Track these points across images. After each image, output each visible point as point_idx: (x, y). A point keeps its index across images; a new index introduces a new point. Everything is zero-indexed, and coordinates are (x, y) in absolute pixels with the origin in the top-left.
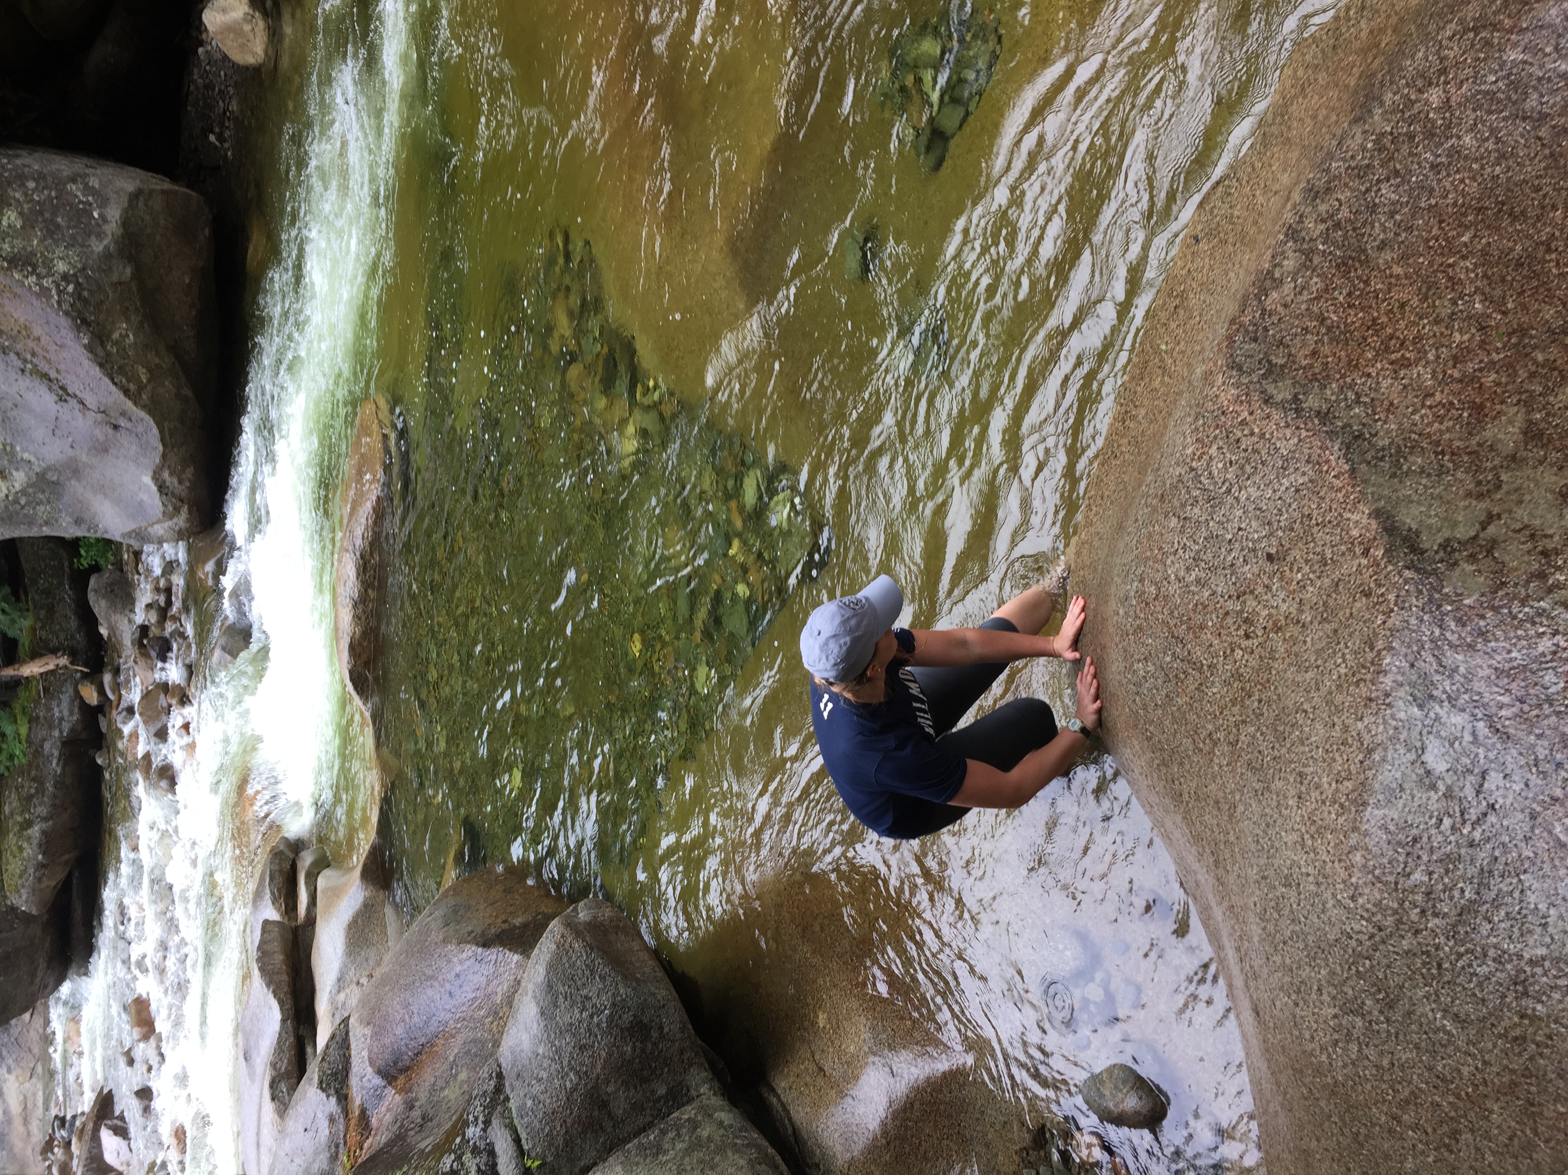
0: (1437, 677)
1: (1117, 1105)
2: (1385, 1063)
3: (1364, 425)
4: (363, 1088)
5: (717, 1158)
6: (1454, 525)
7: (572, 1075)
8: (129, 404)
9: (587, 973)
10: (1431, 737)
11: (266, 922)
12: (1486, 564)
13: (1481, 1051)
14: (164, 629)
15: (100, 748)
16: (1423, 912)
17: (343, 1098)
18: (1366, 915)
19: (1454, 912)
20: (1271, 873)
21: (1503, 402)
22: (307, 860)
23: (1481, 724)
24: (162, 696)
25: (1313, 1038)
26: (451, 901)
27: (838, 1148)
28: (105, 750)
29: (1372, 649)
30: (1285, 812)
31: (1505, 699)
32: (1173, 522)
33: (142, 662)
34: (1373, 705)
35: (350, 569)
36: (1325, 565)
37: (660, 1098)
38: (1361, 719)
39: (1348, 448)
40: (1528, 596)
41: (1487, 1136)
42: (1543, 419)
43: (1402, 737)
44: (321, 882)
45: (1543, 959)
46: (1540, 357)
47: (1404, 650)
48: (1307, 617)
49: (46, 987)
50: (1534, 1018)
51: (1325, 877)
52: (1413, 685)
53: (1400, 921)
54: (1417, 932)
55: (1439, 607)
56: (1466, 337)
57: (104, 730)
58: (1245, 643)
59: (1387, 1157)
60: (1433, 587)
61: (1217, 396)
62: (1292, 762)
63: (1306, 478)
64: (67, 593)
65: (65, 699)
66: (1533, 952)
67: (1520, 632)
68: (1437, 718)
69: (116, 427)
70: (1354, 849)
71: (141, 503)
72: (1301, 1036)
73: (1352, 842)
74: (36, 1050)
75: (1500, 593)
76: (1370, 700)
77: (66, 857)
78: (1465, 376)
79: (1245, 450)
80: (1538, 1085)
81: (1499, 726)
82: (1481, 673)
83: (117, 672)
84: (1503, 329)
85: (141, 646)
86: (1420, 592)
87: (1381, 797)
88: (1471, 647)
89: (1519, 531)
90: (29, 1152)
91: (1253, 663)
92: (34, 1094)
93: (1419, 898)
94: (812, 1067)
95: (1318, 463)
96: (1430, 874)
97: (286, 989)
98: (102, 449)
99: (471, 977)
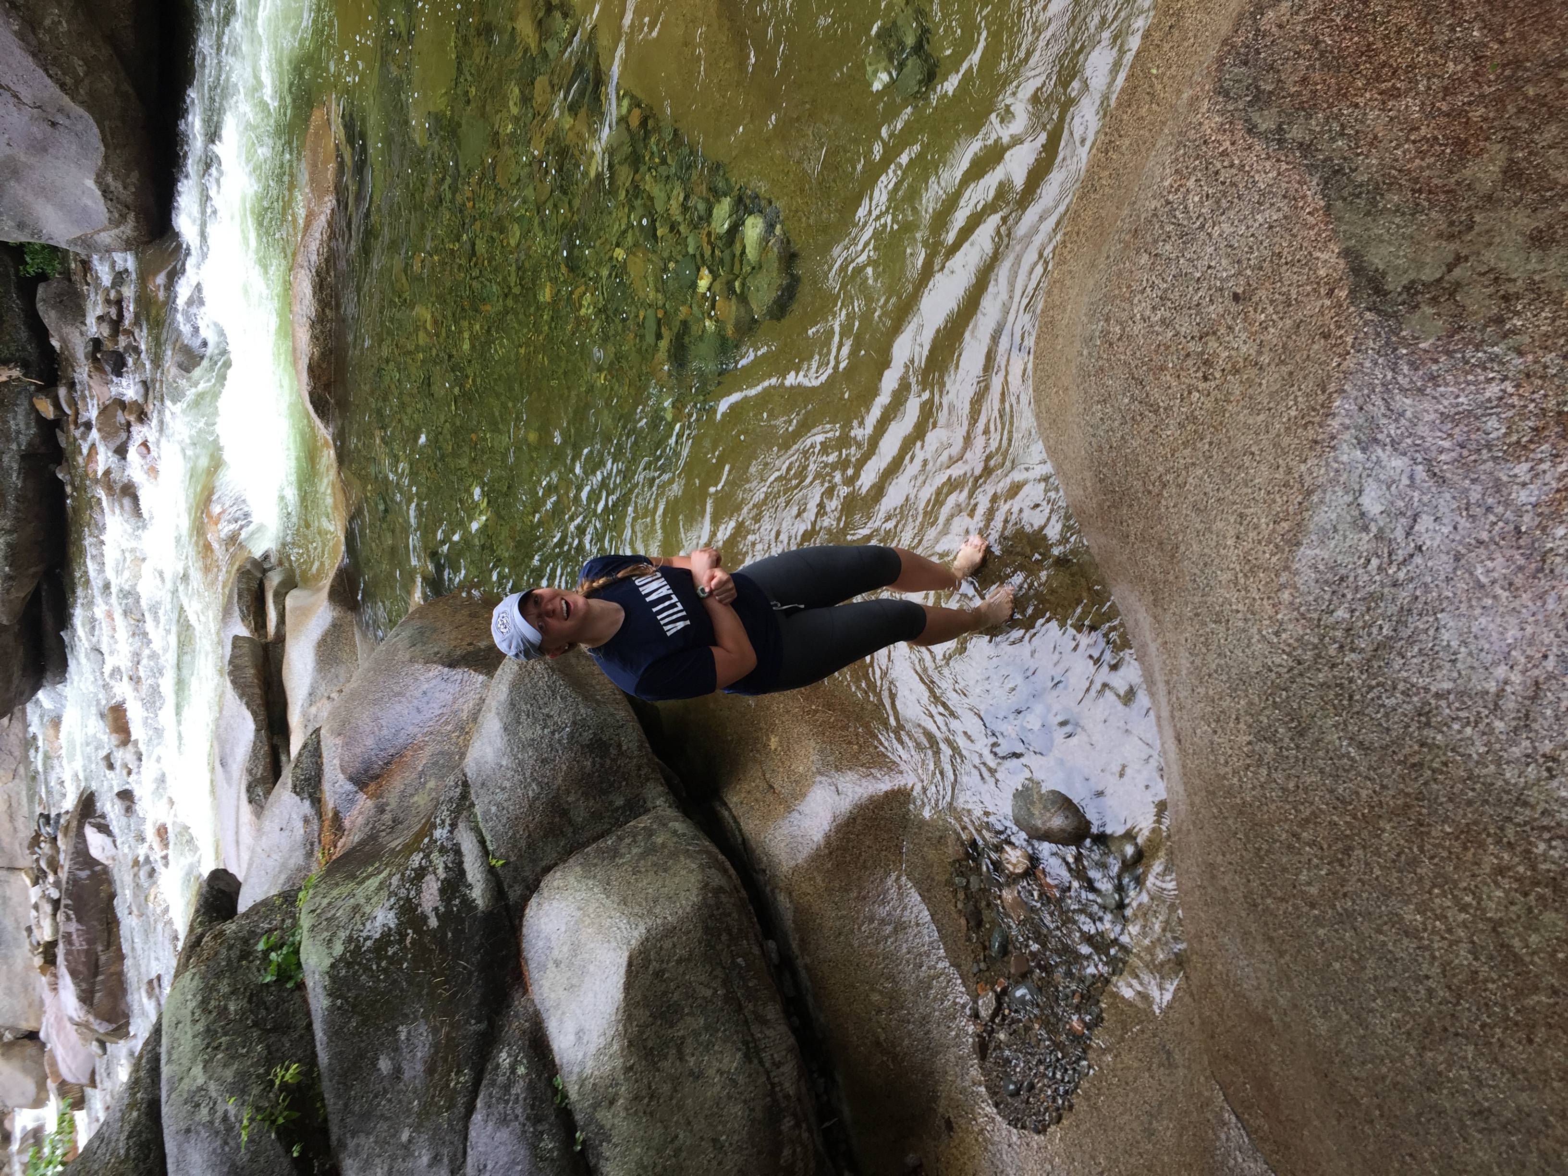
0: (1384, 421)
1: (1044, 823)
2: (1291, 785)
3: (1345, 159)
4: (335, 793)
5: (670, 863)
6: (1421, 266)
7: (534, 786)
8: (66, 100)
9: (549, 693)
10: (1370, 480)
11: (236, 638)
12: (1448, 307)
13: (1380, 776)
14: (117, 343)
15: (60, 464)
16: (1341, 647)
17: (317, 802)
18: (1287, 649)
19: (1370, 648)
20: (1203, 610)
21: (1487, 139)
22: (274, 580)
23: (1420, 467)
24: (120, 412)
25: (1227, 762)
26: (418, 623)
27: (783, 857)
28: (64, 464)
29: (1324, 392)
30: (1222, 552)
31: (1447, 444)
32: (1144, 259)
33: (96, 376)
34: (1318, 447)
35: (305, 286)
36: (1289, 305)
37: (618, 808)
38: (1305, 461)
39: (1326, 183)
40: (1483, 341)
41: (1377, 853)
42: (1525, 159)
43: (1342, 480)
44: (289, 601)
45: (1449, 693)
46: (1531, 91)
47: (1355, 393)
48: (1265, 359)
49: (22, 694)
50: (1432, 747)
51: (1253, 614)
52: (1359, 428)
53: (1319, 656)
54: (1334, 666)
55: (1395, 349)
56: (1459, 68)
57: (63, 445)
58: (1202, 385)
59: (1284, 870)
60: (1391, 330)
61: (1200, 124)
62: (1234, 503)
63: (1281, 215)
64: (16, 303)
65: (21, 411)
66: (1440, 686)
67: (1470, 377)
68: (1378, 462)
69: (54, 124)
70: (1283, 587)
71: (85, 209)
72: (1216, 762)
73: (1283, 580)
74: (17, 753)
75: (1456, 337)
76: (1316, 442)
77: (33, 570)
78: (1453, 110)
79: (1223, 183)
80: (1429, 807)
81: (1436, 470)
82: (1427, 418)
83: (72, 385)
84: (1497, 61)
85: (95, 360)
86: (1378, 334)
87: (1314, 537)
88: (1421, 391)
89: (1484, 274)
90: (17, 847)
91: (1209, 405)
92: (18, 793)
93: (1339, 634)
94: (763, 785)
95: (1295, 199)
96: (1353, 611)
97: (259, 701)
98: (41, 148)
99: (437, 695)
